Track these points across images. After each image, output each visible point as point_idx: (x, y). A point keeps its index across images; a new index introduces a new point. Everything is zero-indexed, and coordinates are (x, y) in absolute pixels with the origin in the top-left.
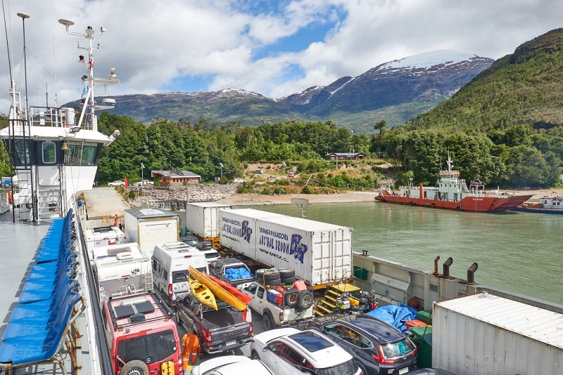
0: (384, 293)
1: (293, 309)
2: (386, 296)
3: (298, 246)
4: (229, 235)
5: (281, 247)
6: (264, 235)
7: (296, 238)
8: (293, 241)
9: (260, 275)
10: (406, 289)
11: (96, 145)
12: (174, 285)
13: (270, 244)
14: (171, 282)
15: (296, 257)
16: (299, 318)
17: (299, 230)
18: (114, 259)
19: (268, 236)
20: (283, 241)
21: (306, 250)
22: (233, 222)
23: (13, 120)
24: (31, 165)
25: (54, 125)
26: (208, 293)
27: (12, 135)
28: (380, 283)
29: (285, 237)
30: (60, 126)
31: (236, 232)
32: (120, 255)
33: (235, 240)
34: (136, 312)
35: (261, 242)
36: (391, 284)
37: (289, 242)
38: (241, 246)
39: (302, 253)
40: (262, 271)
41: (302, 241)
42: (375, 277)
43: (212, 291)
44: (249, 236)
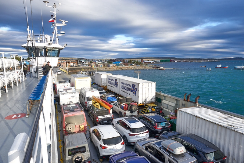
0: (166, 108)
1: (130, 112)
2: (167, 109)
3: (134, 89)
4: (110, 85)
5: (128, 89)
6: (122, 85)
7: (133, 86)
8: (132, 87)
9: (119, 99)
10: (174, 106)
11: (58, 49)
12: (87, 102)
13: (124, 89)
14: (86, 101)
15: (133, 93)
16: (132, 115)
17: (135, 83)
18: (65, 92)
19: (124, 85)
20: (129, 87)
21: (137, 90)
22: (112, 80)
23: (29, 41)
24: (35, 57)
25: (43, 42)
26: (98, 104)
27: (28, 46)
28: (165, 104)
29: (130, 85)
30: (45, 42)
31: (113, 84)
32: (68, 91)
33: (112, 87)
34: (72, 109)
35: (121, 88)
36: (169, 104)
37: (131, 87)
38: (114, 89)
39: (135, 92)
40: (120, 97)
41: (135, 87)
42: (164, 101)
43: (99, 103)
44: (117, 85)
